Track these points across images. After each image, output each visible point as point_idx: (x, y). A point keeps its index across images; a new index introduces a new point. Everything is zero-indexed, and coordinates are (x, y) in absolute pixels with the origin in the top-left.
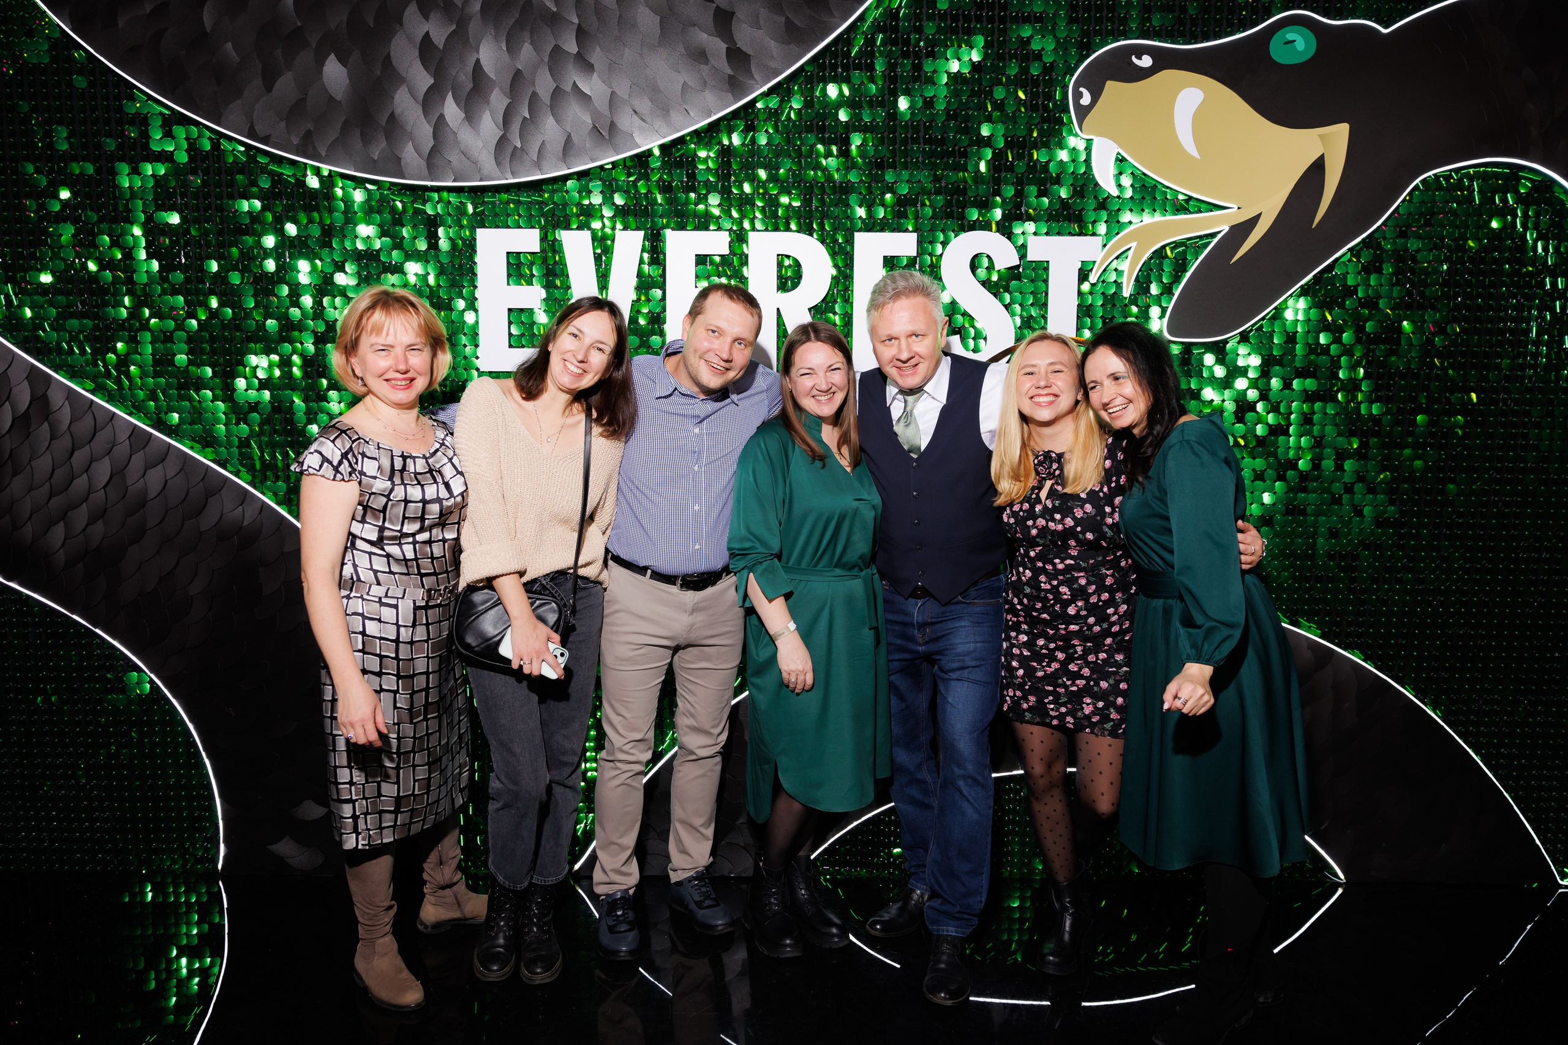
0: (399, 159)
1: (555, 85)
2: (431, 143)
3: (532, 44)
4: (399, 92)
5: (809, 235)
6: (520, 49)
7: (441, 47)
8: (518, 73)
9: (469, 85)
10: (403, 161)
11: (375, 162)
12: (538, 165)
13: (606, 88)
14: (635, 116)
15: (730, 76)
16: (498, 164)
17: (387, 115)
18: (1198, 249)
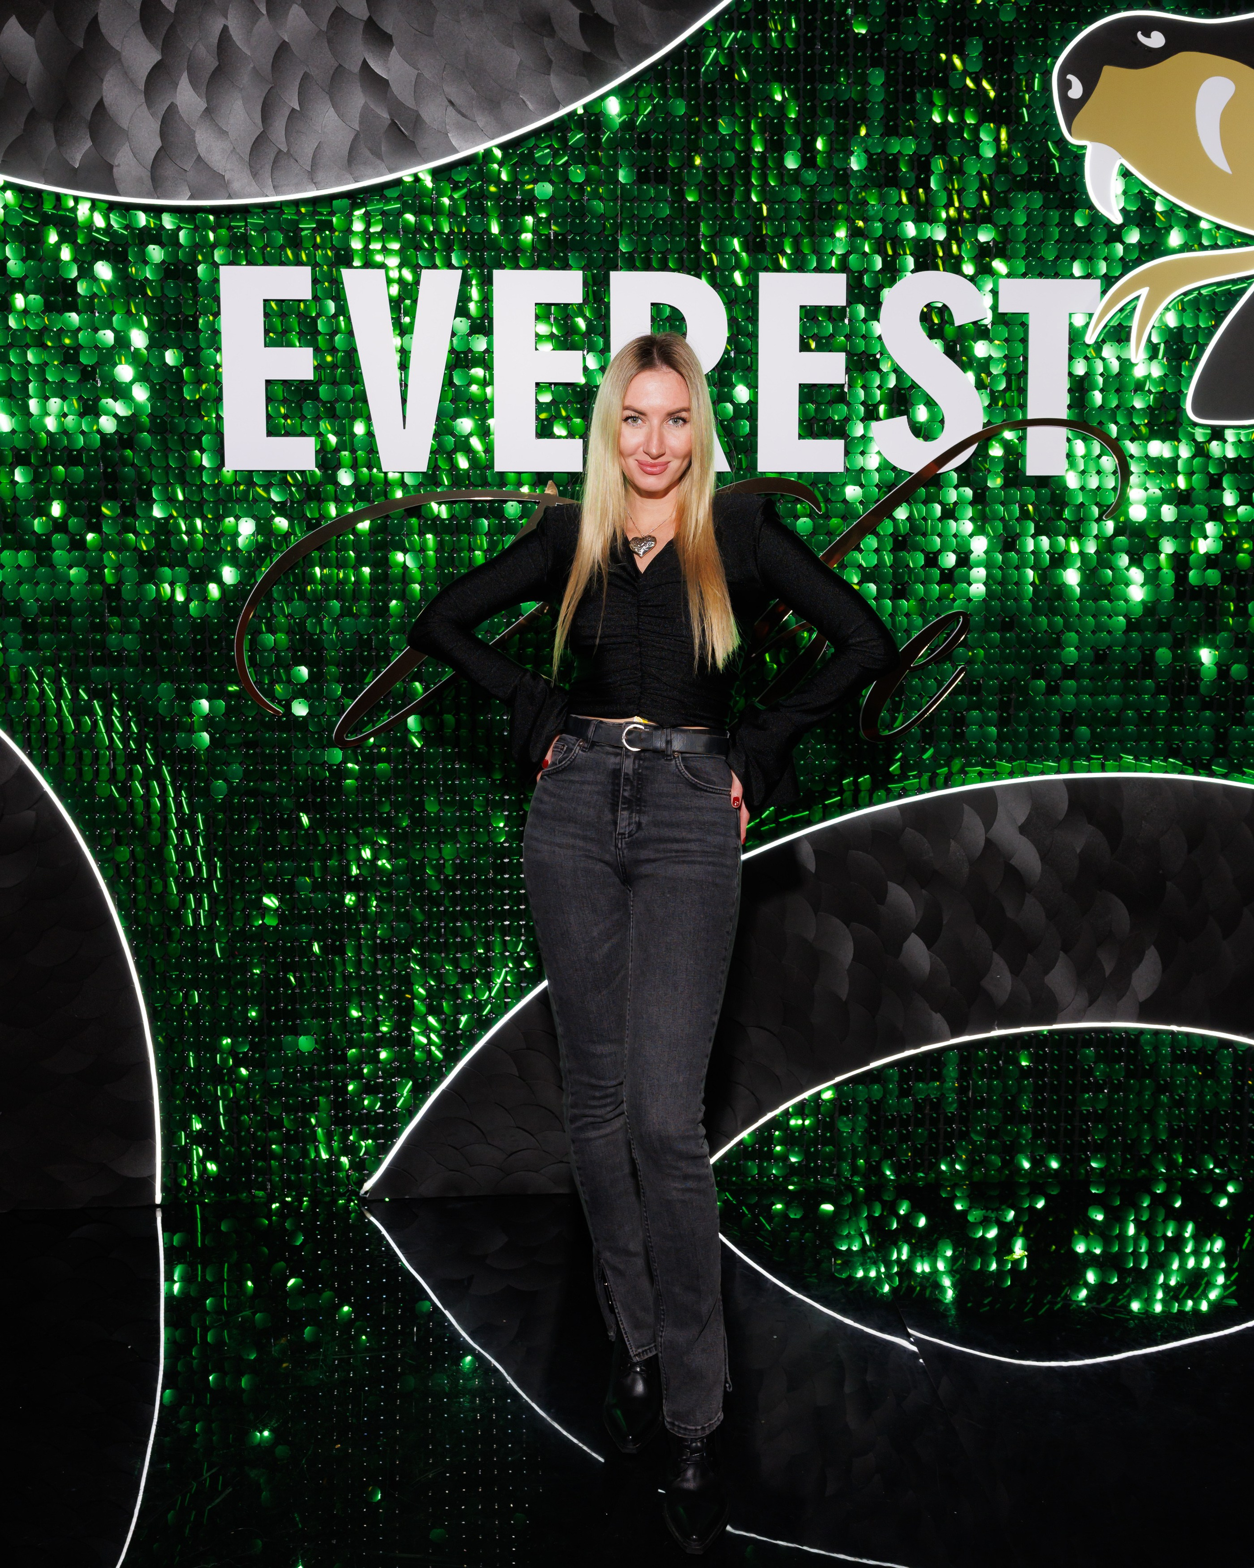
0: (111, 167)
1: (336, 65)
2: (158, 144)
3: (303, 6)
4: (111, 72)
5: (695, 275)
6: (286, 13)
7: (172, 10)
8: (283, 48)
9: (212, 63)
10: (115, 170)
11: (75, 171)
12: (312, 178)
13: (407, 67)
14: (450, 108)
15: (585, 54)
16: (255, 174)
17: (92, 105)
18: (1232, 297)
